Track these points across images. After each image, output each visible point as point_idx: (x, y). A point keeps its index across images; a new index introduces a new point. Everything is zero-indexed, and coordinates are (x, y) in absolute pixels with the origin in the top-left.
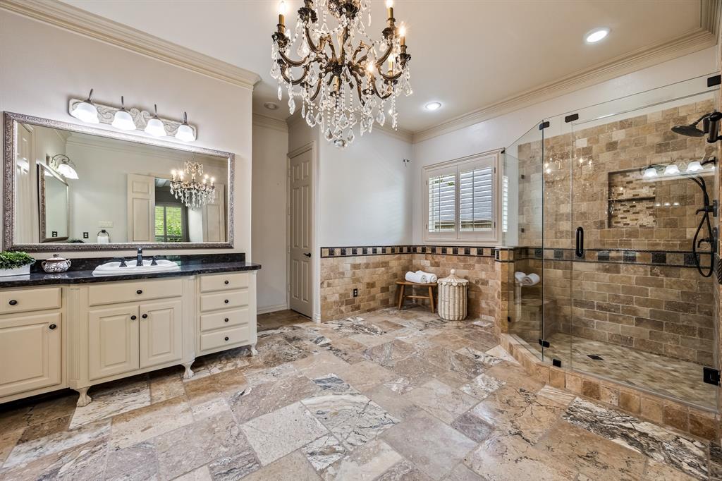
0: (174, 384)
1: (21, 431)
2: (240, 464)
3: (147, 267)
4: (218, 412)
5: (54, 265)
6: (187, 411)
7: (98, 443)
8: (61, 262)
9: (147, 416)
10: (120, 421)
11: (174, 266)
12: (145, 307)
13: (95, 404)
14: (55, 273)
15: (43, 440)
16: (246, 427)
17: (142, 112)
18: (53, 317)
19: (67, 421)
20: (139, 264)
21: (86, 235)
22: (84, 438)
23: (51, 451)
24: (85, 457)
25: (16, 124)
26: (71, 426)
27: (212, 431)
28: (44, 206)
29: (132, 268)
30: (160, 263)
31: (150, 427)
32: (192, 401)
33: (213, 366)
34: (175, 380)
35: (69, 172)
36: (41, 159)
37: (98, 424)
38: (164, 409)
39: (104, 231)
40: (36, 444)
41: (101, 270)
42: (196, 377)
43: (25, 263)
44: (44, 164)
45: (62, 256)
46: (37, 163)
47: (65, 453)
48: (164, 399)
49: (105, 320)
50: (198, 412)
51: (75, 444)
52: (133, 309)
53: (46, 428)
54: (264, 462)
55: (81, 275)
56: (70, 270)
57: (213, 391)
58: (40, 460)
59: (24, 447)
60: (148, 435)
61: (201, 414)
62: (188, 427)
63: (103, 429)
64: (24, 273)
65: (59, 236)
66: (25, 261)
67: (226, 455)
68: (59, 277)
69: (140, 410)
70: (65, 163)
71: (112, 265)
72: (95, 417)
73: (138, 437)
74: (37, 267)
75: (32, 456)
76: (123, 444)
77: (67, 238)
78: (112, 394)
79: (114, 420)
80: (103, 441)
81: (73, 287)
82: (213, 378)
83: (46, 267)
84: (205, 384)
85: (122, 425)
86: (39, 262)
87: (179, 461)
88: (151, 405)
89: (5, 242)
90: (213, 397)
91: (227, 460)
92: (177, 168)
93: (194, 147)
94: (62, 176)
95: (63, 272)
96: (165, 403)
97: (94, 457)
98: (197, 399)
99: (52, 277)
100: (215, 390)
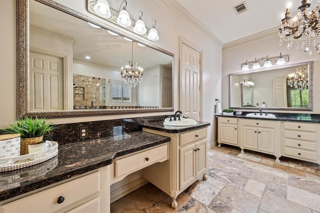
0: (271, 161)
1: (229, 152)
2: (278, 192)
3: (264, 116)
4: (282, 177)
5: (238, 113)
6: (270, 170)
7: (242, 162)
8: (240, 112)
9: (256, 164)
10: (249, 161)
11: (273, 117)
12: (260, 130)
13: (245, 155)
14: (238, 115)
15: (232, 155)
16: (289, 187)
17: (264, 60)
18: (236, 126)
19: (238, 155)
20: (261, 114)
21: (258, 104)
22: (239, 160)
23: (232, 158)
24: (238, 163)
25: (231, 76)
26: (238, 156)
27: (275, 179)
28: (242, 96)
29: (258, 115)
30: (269, 115)
31: (255, 167)
32: (274, 169)
33: (292, 164)
34: (272, 161)
35: (252, 83)
36: (242, 81)
37: (243, 159)
38: (263, 165)
39: (264, 103)
40: (230, 155)
41: (248, 115)
42: (280, 163)
43: (232, 112)
44: (243, 83)
45: (240, 110)
46: (241, 83)
47: (234, 160)
48: (264, 163)
49: (248, 130)
50: (273, 172)
51: (237, 160)
52: (256, 129)
53: (233, 154)
54: (288, 199)
55: (244, 116)
56: (242, 115)
57: (285, 171)
58: (230, 159)
59: (228, 155)
60: (254, 168)
61: (274, 173)
62: (266, 173)
63: (244, 160)
64: (232, 114)
65: (249, 105)
66: (232, 111)
67: (275, 187)
68: (239, 116)
69: (255, 162)
70: (249, 81)
71: (252, 114)
72: (244, 157)
73: (251, 167)
74: (235, 113)
75: (229, 157)
76: (247, 166)
77: (251, 105)
78: (250, 155)
79: (248, 160)
80: (243, 163)
81: (240, 119)
82: (289, 168)
83: (236, 113)
84: (283, 167)
85: (249, 162)
86: (235, 112)
87: (258, 178)
88: (259, 163)
89: (229, 107)
90: (283, 172)
91: (274, 188)
92: (290, 73)
93: (286, 65)
94: (250, 85)
95: (240, 115)
96: (263, 164)
97: (240, 164)
98: (276, 169)
99: (237, 116)
100: (286, 171)
